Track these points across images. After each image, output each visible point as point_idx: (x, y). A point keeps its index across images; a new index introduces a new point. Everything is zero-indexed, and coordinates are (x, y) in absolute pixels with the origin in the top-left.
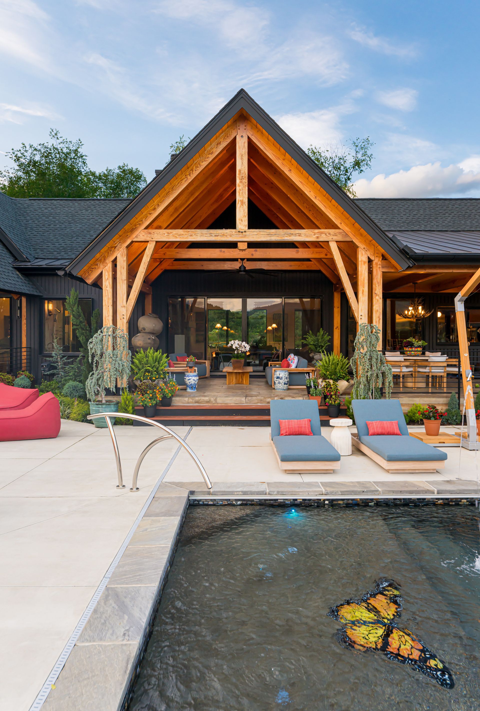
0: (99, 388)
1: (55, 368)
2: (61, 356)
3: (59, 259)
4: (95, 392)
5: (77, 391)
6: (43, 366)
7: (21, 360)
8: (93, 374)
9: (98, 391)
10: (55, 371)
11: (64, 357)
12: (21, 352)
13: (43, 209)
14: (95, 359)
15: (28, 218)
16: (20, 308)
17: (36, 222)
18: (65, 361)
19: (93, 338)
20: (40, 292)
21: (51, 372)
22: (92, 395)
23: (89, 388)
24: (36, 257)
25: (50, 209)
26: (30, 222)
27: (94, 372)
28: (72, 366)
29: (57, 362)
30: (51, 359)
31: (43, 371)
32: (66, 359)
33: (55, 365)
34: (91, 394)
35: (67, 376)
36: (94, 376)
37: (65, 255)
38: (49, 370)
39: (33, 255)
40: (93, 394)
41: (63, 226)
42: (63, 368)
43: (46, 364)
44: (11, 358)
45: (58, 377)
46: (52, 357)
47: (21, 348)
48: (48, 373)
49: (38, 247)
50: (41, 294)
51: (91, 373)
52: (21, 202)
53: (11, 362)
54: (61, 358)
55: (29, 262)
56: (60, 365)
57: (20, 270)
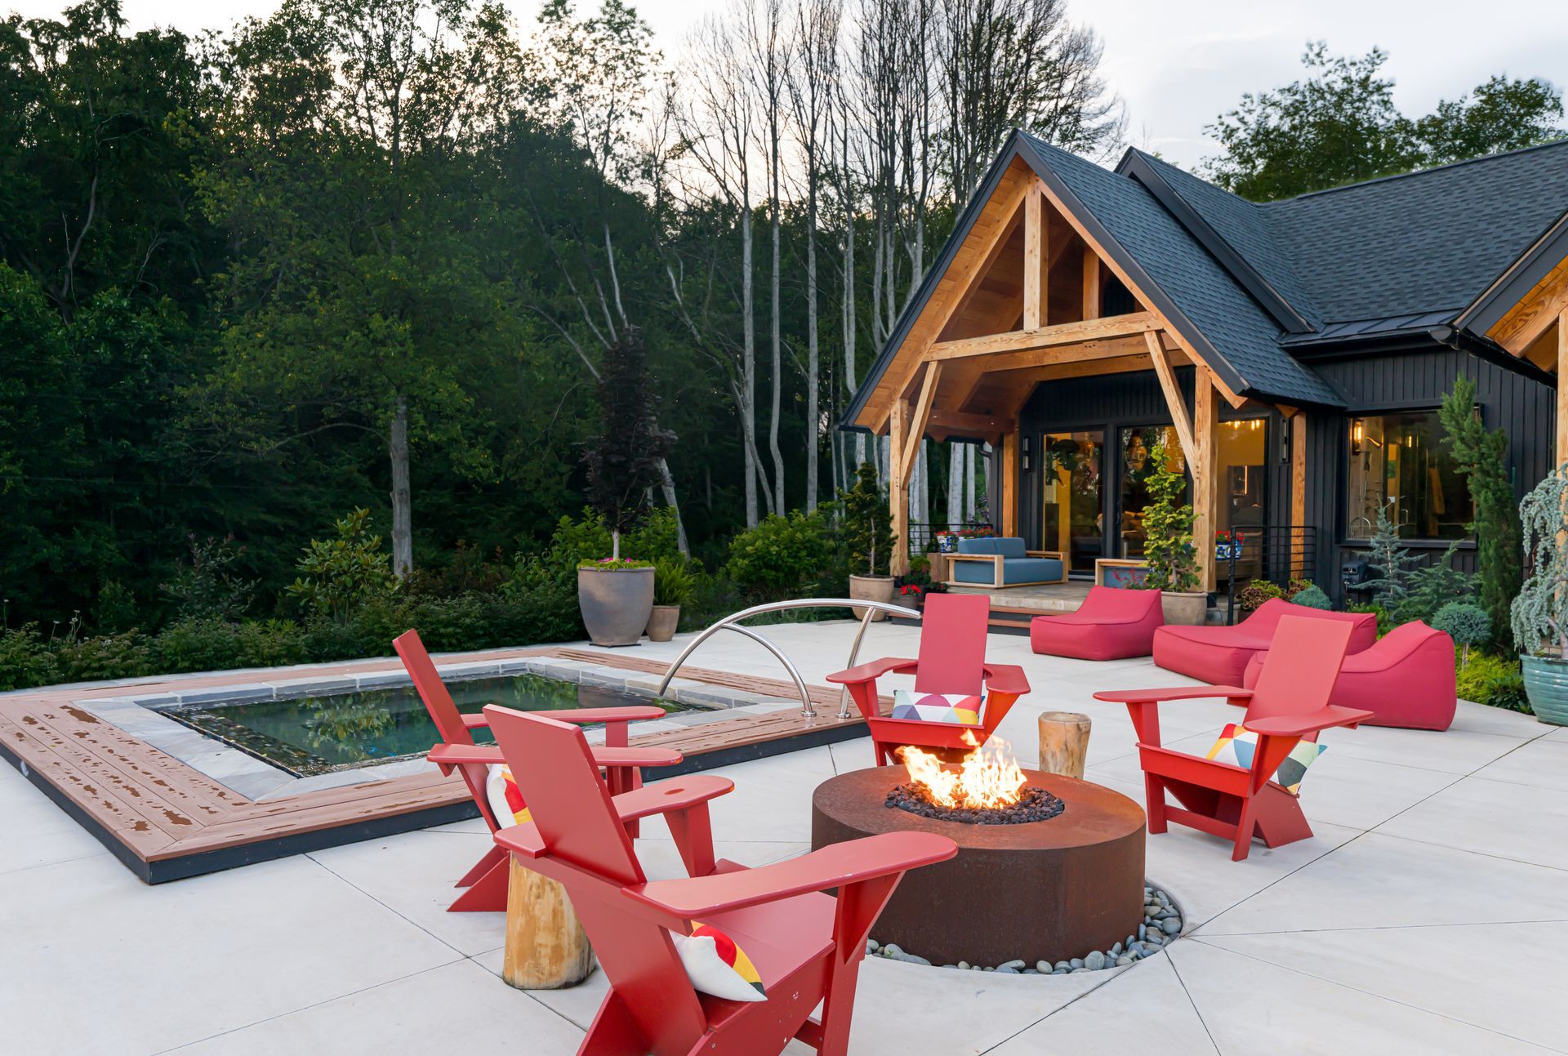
0: (1552, 623)
1: (1379, 575)
2: (1394, 547)
3: (1385, 319)
4: (1540, 630)
5: (1471, 626)
6: (1347, 570)
7: (1288, 554)
8: (1535, 584)
9: (1550, 627)
10: (1378, 582)
11: (1400, 549)
13: (1333, 213)
14: (1541, 546)
15: (1299, 239)
16: (1289, 441)
17: (1319, 244)
18: (1405, 559)
19: (1537, 490)
20: (1341, 399)
21: (1369, 583)
22: (1531, 637)
23: (1524, 620)
24: (1328, 321)
25: (1349, 210)
26: (1304, 247)
27: (1539, 579)
28: (1431, 570)
29: (1387, 562)
30: (1367, 553)
31: (1349, 580)
32: (1406, 555)
33: (1380, 567)
34: (1529, 634)
35: (1415, 594)
36: (1538, 589)
37: (1401, 307)
38: (1363, 580)
39: (1321, 318)
40: (1536, 635)
41: (1388, 242)
42: (1399, 576)
43: (1356, 566)
44: (1264, 550)
45: (1385, 596)
46: (1371, 549)
47: (1288, 528)
48: (1362, 586)
49: (1329, 299)
50: (1344, 405)
51: (1527, 583)
52: (1280, 208)
53: (1265, 558)
54: (1395, 552)
55: (1316, 332)
56: (1391, 568)
57: (1295, 352)
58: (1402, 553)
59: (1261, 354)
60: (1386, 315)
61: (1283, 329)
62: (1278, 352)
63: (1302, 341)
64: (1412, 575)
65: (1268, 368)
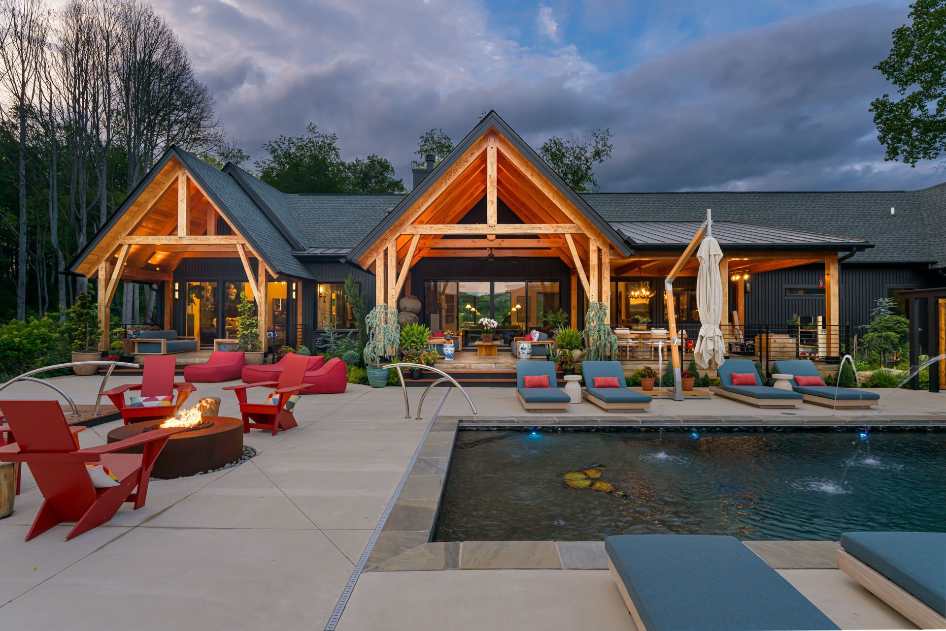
0: (374, 356)
1: (328, 342)
2: (333, 332)
3: (330, 249)
5: (353, 358)
6: (317, 341)
7: (296, 335)
8: (370, 343)
10: (328, 345)
11: (335, 333)
12: (296, 329)
13: (312, 205)
16: (296, 291)
18: (337, 336)
19: (370, 314)
20: (315, 277)
21: (325, 345)
22: (369, 361)
24: (310, 247)
25: (318, 204)
26: (301, 215)
27: (371, 341)
28: (344, 340)
29: (331, 337)
30: (324, 334)
31: (318, 345)
33: (328, 339)
36: (370, 345)
37: (335, 244)
38: (322, 344)
39: (307, 245)
42: (334, 342)
43: (320, 339)
44: (287, 334)
45: (329, 350)
46: (325, 333)
47: (296, 325)
48: (322, 347)
49: (310, 238)
50: (316, 279)
52: (292, 197)
53: (287, 337)
54: (333, 334)
55: (305, 250)
56: (332, 340)
57: (298, 258)
58: (336, 334)
59: (285, 257)
60: (330, 247)
61: (293, 248)
62: (291, 257)
63: (300, 253)
64: (339, 342)
65: (287, 263)
